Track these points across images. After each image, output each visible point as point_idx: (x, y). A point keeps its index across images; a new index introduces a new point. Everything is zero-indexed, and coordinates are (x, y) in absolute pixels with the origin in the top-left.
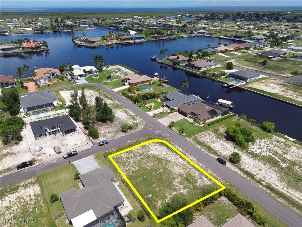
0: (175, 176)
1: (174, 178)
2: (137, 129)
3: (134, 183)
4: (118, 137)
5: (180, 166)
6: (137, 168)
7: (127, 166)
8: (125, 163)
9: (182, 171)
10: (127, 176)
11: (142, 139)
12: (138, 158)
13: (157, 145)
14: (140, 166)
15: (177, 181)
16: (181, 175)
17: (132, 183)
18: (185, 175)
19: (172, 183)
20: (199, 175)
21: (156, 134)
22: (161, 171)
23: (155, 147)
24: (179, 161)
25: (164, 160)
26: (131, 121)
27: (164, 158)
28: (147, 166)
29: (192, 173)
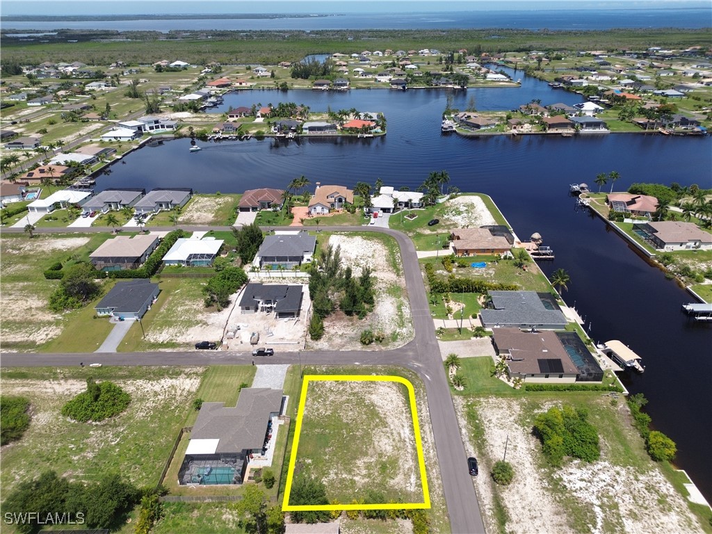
0: (371, 451)
1: (366, 454)
2: (389, 347)
3: (305, 432)
4: (348, 348)
5: (394, 440)
6: (328, 413)
7: (319, 402)
8: (320, 397)
9: (389, 448)
10: (305, 417)
11: (379, 367)
12: (345, 398)
13: (395, 388)
14: (335, 411)
15: (366, 460)
16: (381, 455)
17: (302, 431)
18: (386, 457)
19: (355, 458)
20: (409, 469)
21: (413, 368)
22: (357, 433)
23: (389, 389)
24: (402, 432)
25: (379, 417)
26: (393, 327)
27: (382, 416)
28: (345, 416)
29: (400, 460)
